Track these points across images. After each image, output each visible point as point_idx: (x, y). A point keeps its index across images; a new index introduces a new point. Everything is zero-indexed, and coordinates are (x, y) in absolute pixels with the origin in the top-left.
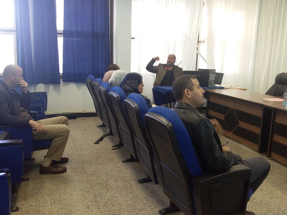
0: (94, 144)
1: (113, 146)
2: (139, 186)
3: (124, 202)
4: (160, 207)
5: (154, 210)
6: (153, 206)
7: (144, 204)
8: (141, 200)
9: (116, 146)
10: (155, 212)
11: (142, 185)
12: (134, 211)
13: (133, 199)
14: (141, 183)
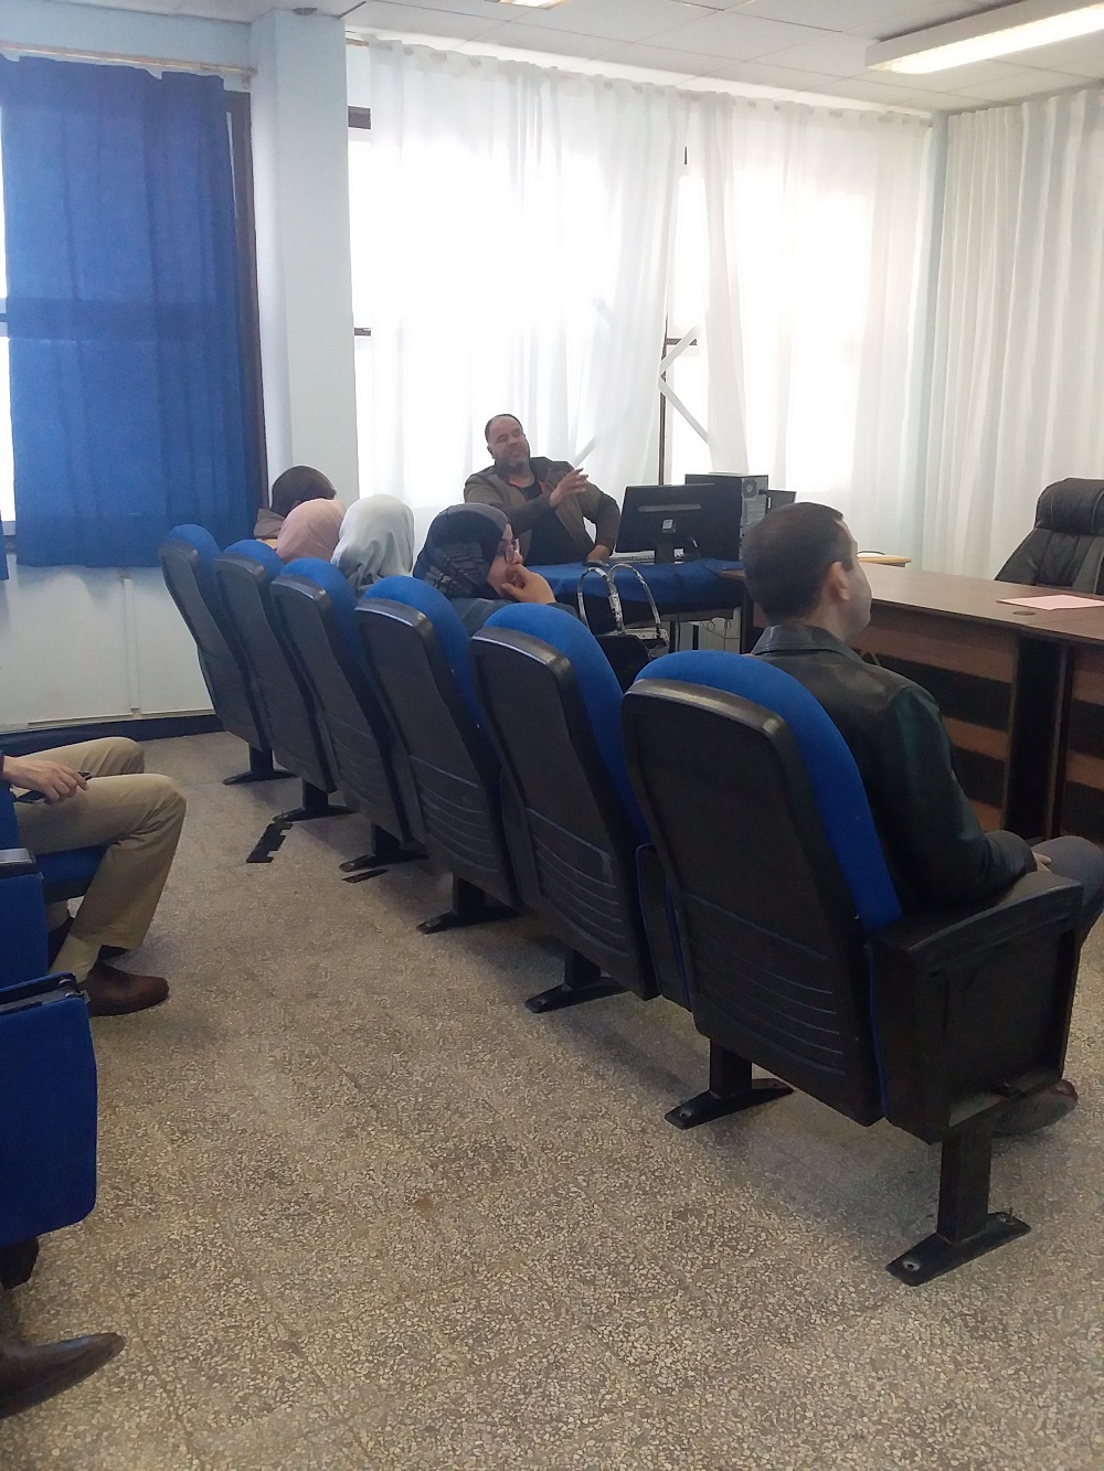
0: (249, 861)
1: (344, 867)
2: (541, 1023)
3: (501, 1094)
4: (664, 1096)
5: (645, 1111)
6: (633, 1096)
7: (592, 1091)
8: (572, 1078)
9: (360, 864)
10: (649, 1119)
11: (551, 1019)
12: (560, 1126)
13: (537, 1078)
14: (541, 1010)
